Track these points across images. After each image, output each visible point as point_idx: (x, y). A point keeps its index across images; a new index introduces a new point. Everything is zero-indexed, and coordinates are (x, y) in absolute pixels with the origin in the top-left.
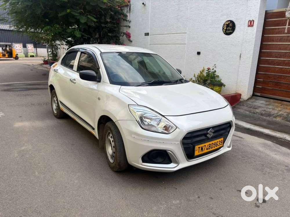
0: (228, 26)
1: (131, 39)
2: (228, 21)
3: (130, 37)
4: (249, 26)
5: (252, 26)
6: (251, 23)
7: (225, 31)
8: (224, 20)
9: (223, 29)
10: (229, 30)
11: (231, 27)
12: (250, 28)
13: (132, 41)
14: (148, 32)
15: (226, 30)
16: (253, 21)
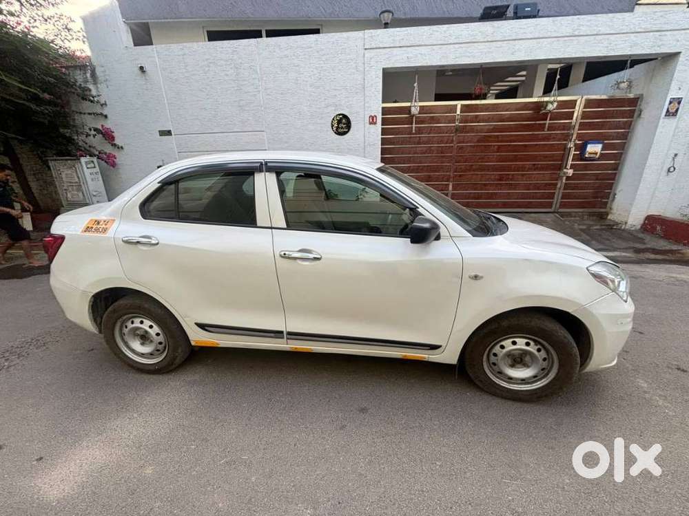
0: (339, 122)
1: (117, 141)
2: (340, 115)
3: (113, 138)
4: (370, 123)
5: (375, 123)
6: (373, 119)
7: (336, 130)
8: (332, 113)
9: (332, 126)
10: (342, 128)
11: (344, 124)
12: (372, 126)
13: (122, 148)
14: (169, 129)
15: (338, 128)
16: (376, 117)
